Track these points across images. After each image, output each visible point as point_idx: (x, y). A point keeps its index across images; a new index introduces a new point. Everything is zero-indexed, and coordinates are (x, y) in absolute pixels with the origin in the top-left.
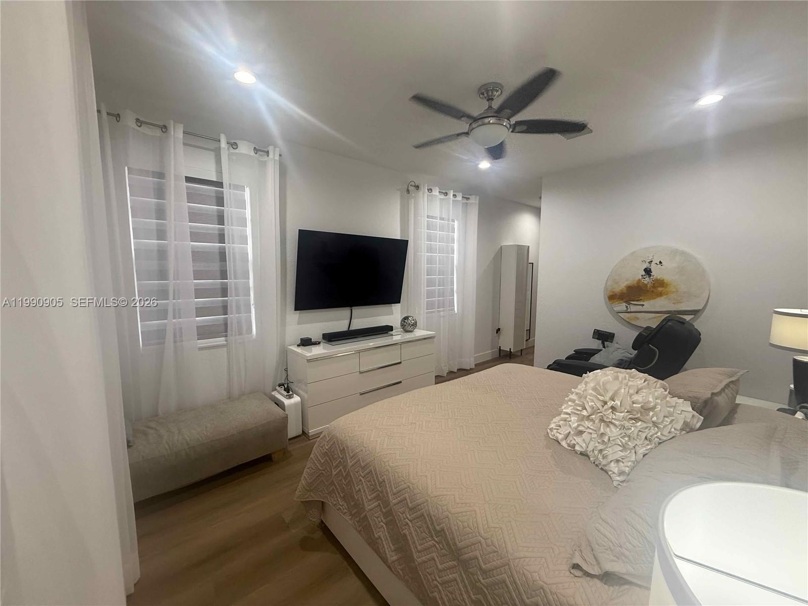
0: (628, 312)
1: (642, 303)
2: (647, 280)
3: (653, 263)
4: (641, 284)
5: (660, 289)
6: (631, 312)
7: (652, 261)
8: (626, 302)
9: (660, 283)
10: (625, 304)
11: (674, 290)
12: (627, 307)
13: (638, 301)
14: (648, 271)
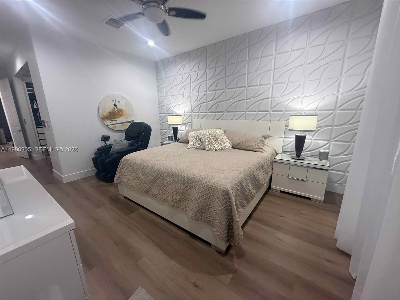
0: (111, 125)
1: (116, 120)
2: (116, 109)
3: (116, 102)
4: (114, 111)
5: (121, 113)
6: (113, 125)
7: (116, 101)
8: (109, 120)
9: (120, 111)
10: (109, 121)
11: (125, 113)
12: (111, 122)
13: (114, 119)
14: (115, 105)
